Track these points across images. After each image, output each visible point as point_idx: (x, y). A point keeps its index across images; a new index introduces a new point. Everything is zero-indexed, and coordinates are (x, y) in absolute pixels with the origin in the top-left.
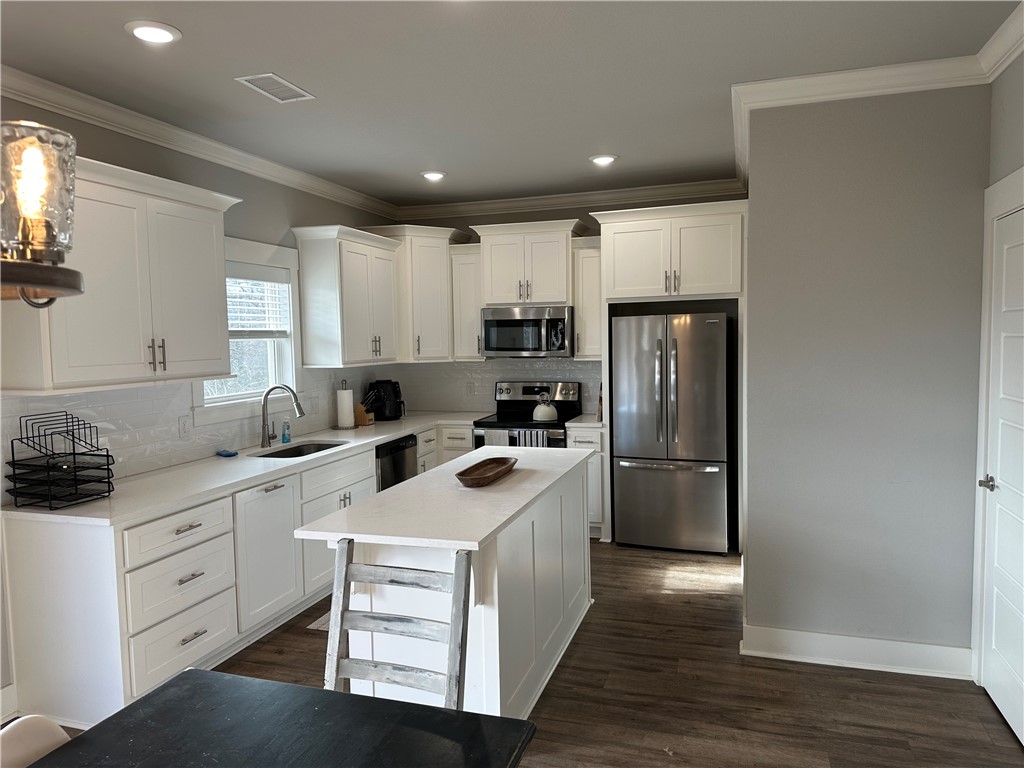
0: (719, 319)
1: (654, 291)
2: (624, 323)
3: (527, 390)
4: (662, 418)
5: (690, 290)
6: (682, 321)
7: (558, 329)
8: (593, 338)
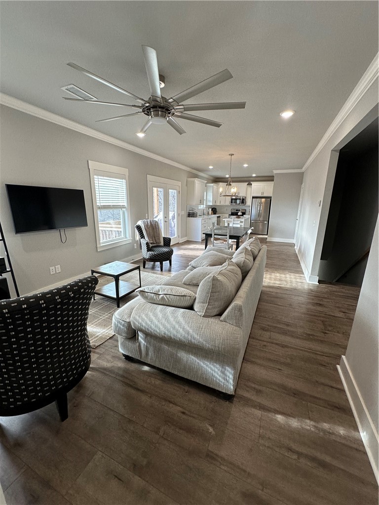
0: (269, 199)
1: (260, 195)
2: (254, 200)
3: (237, 210)
4: (259, 215)
5: (265, 195)
6: (263, 200)
7: (243, 201)
8: (249, 201)
